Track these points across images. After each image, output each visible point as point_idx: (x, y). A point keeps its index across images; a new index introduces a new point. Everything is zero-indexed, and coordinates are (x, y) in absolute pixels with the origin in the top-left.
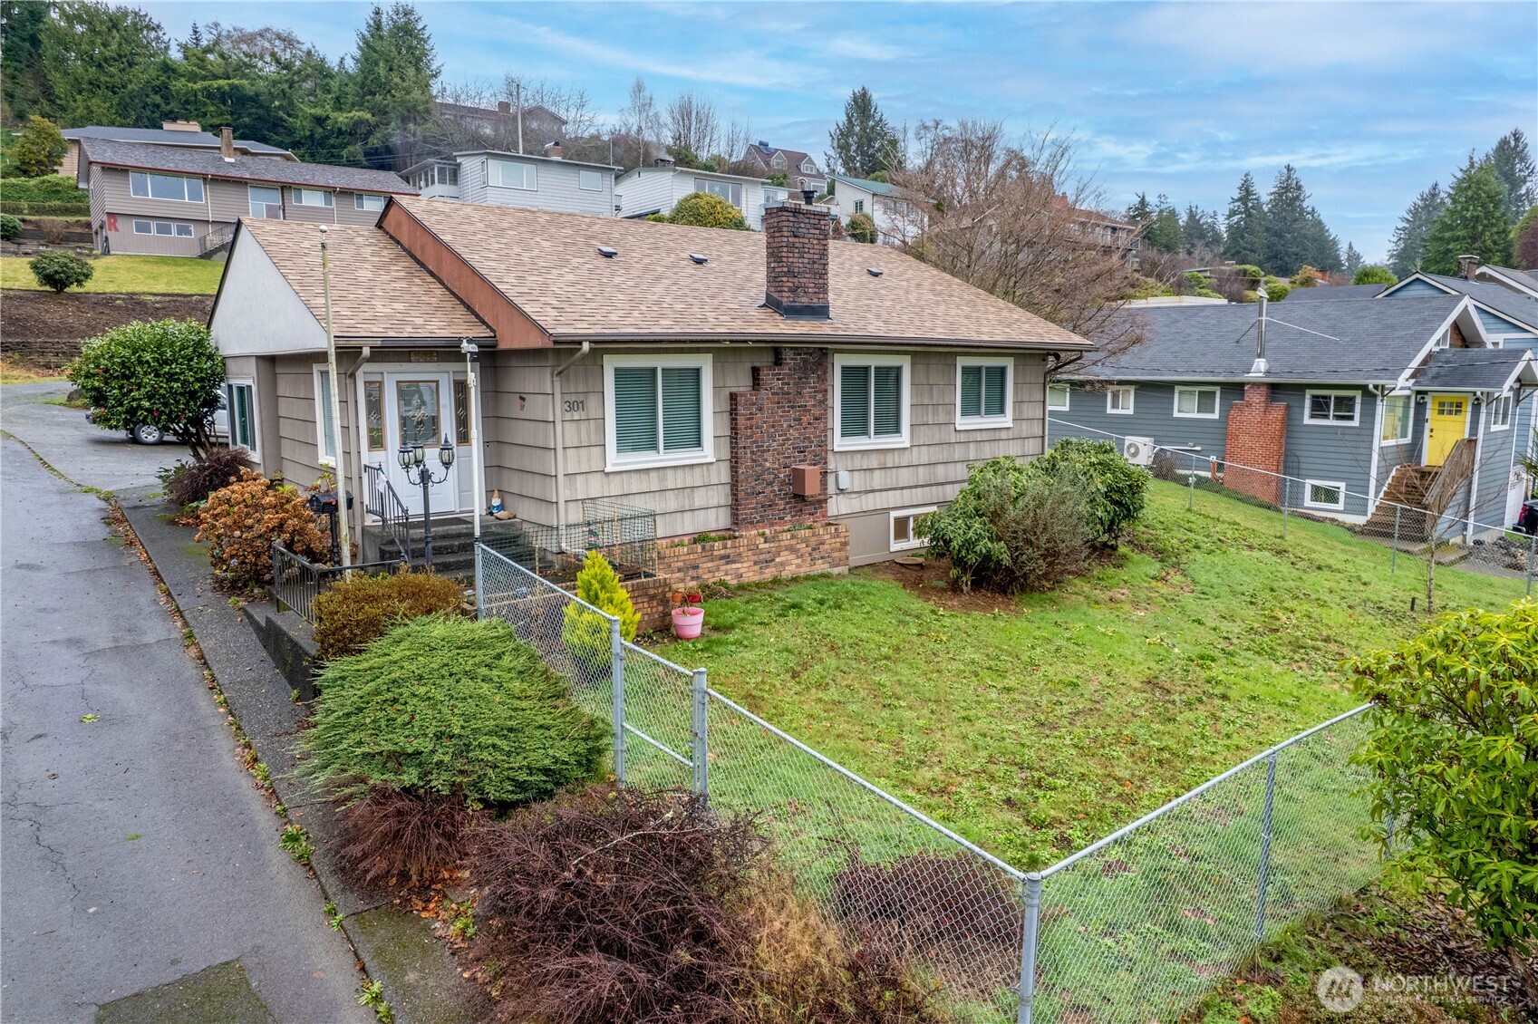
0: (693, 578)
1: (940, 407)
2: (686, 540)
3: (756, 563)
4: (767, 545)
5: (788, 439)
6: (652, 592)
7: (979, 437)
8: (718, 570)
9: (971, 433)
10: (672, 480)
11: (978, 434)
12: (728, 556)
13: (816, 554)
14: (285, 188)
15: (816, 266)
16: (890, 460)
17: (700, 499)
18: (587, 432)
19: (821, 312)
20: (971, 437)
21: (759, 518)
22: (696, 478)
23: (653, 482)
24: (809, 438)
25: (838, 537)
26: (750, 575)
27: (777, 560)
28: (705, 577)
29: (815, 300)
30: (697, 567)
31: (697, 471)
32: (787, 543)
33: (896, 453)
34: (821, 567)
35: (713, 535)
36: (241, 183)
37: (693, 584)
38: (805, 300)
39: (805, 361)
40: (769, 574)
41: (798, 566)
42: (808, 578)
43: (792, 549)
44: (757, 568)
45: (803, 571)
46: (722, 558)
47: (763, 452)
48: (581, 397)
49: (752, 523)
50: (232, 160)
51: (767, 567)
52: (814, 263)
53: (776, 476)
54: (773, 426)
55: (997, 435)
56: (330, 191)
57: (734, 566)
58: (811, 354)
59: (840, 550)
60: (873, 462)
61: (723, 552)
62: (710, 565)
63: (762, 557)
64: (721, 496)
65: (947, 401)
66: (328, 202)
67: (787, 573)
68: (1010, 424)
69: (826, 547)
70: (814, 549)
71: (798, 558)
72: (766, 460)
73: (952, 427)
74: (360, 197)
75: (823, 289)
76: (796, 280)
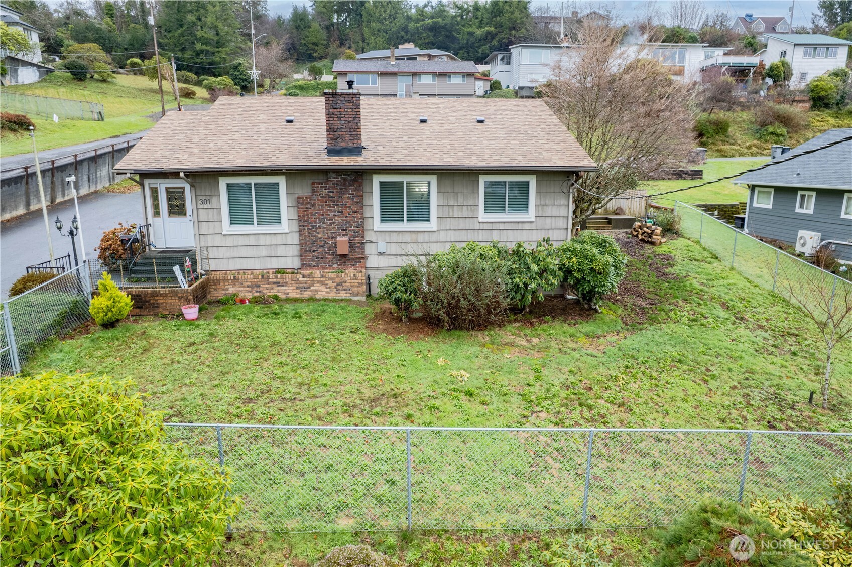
0: (257, 292)
1: (465, 208)
2: (271, 272)
3: (297, 288)
4: (304, 279)
5: (334, 223)
6: (180, 295)
7: (502, 226)
8: (272, 289)
9: (494, 224)
10: (263, 240)
11: (502, 225)
12: (279, 283)
13: (339, 287)
14: (414, 74)
15: (350, 124)
16: (421, 238)
17: (281, 251)
18: (212, 215)
19: (357, 150)
20: (491, 226)
21: (314, 264)
22: (278, 240)
23: (252, 241)
24: (350, 222)
25: (356, 279)
26: (294, 293)
27: (312, 288)
28: (265, 291)
29: (351, 144)
30: (259, 286)
31: (279, 237)
32: (319, 279)
33: (426, 233)
34: (343, 295)
35: (288, 271)
36: (394, 74)
37: (257, 294)
38: (344, 144)
39: (345, 179)
40: (307, 294)
41: (327, 293)
42: (335, 300)
43: (322, 283)
44: (298, 290)
45: (332, 295)
46: (275, 283)
47: (317, 229)
48: (208, 198)
49: (310, 266)
50: (394, 63)
51: (305, 291)
52: (349, 123)
53: (326, 243)
54: (323, 215)
55: (520, 226)
56: (435, 75)
57: (282, 288)
58: (349, 175)
59: (358, 287)
60: (407, 238)
61: (275, 280)
62: (267, 286)
63: (301, 285)
64: (295, 250)
65: (470, 203)
66: (434, 80)
67: (319, 295)
68: (533, 219)
69: (347, 284)
70: (338, 285)
71: (327, 288)
72: (318, 233)
73: (476, 219)
74: (450, 76)
75: (358, 137)
76: (336, 133)
